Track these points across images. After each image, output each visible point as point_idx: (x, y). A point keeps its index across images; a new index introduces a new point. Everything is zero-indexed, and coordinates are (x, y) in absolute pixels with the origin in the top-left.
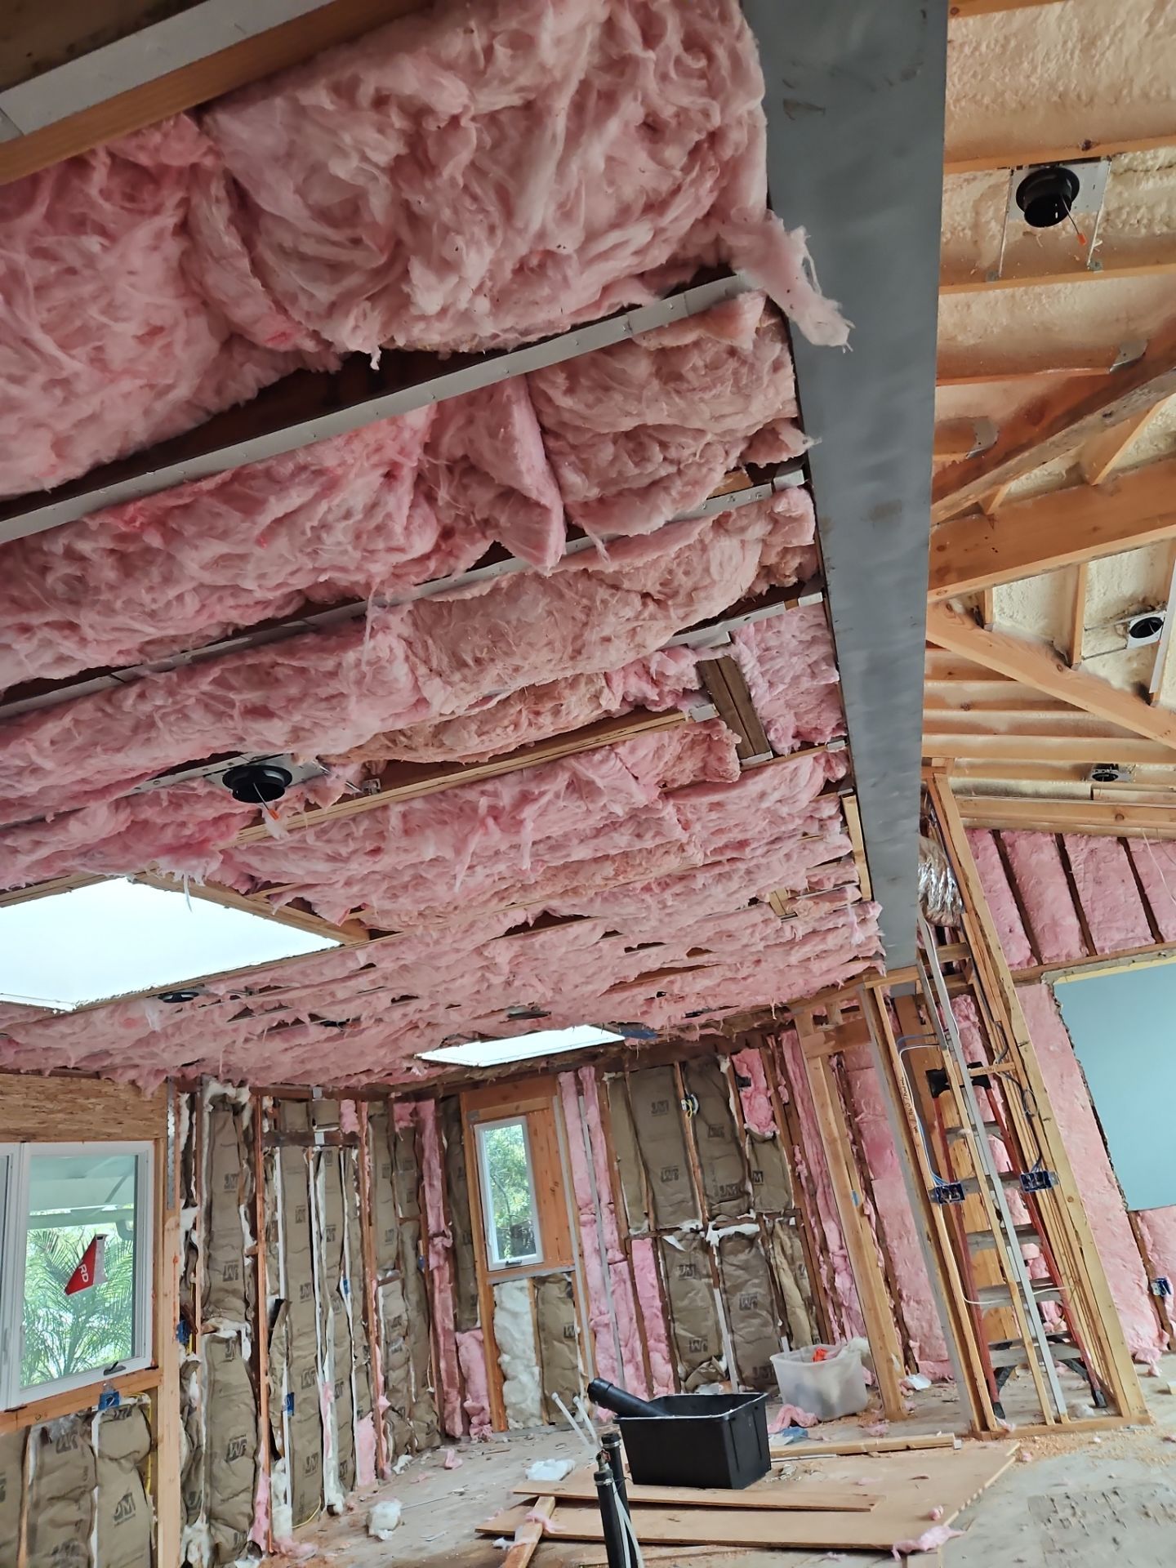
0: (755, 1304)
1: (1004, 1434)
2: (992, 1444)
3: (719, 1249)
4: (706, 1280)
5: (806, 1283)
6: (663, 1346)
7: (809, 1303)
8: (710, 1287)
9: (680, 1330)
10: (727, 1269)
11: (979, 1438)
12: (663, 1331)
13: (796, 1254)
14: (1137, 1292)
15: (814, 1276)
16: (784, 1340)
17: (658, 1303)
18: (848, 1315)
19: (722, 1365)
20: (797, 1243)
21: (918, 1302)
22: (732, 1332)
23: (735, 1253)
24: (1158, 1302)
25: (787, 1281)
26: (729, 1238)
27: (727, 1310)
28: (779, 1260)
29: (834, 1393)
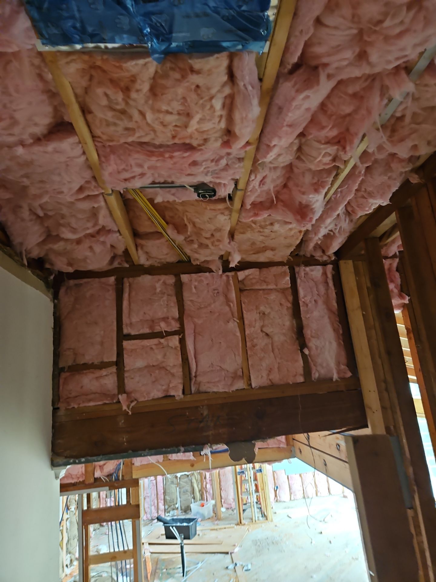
0: (187, 491)
1: (244, 524)
2: (243, 527)
3: (180, 478)
4: (175, 485)
5: (200, 486)
6: (162, 502)
7: (200, 491)
8: (176, 487)
9: (167, 498)
10: (181, 482)
11: (239, 525)
12: (163, 498)
13: (198, 479)
14: (272, 488)
15: (202, 484)
16: (193, 500)
17: (163, 491)
18: (209, 494)
19: (177, 506)
20: (199, 476)
21: (225, 491)
22: (180, 498)
23: (183, 479)
24: (276, 491)
25: (195, 485)
26: (183, 475)
27: (180, 492)
28: (194, 481)
29: (206, 514)
